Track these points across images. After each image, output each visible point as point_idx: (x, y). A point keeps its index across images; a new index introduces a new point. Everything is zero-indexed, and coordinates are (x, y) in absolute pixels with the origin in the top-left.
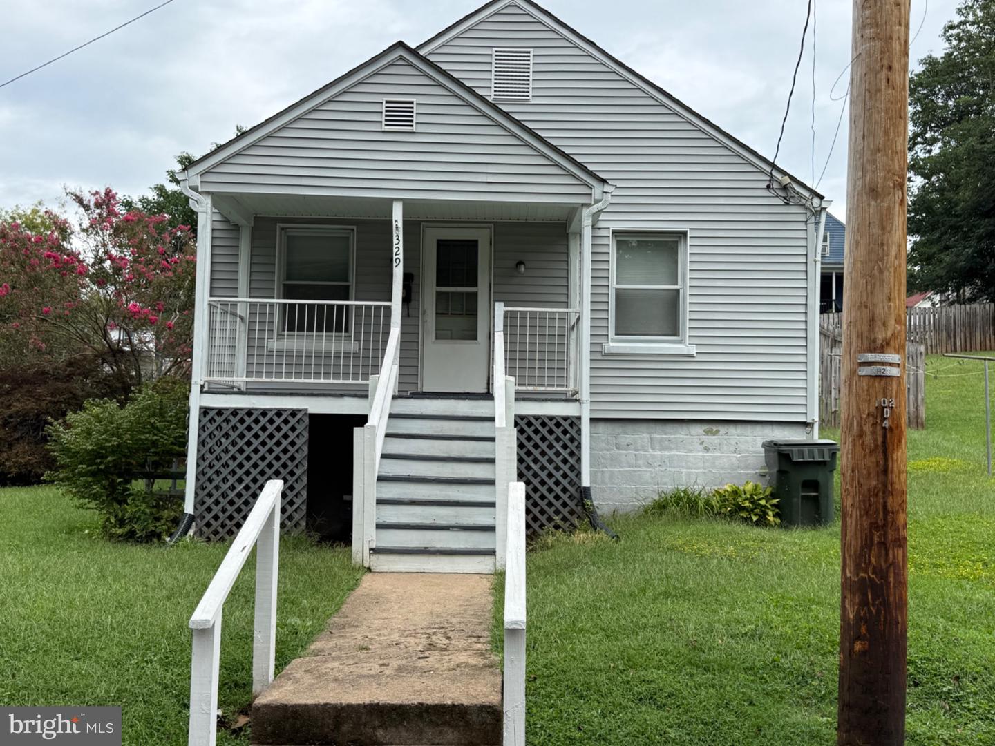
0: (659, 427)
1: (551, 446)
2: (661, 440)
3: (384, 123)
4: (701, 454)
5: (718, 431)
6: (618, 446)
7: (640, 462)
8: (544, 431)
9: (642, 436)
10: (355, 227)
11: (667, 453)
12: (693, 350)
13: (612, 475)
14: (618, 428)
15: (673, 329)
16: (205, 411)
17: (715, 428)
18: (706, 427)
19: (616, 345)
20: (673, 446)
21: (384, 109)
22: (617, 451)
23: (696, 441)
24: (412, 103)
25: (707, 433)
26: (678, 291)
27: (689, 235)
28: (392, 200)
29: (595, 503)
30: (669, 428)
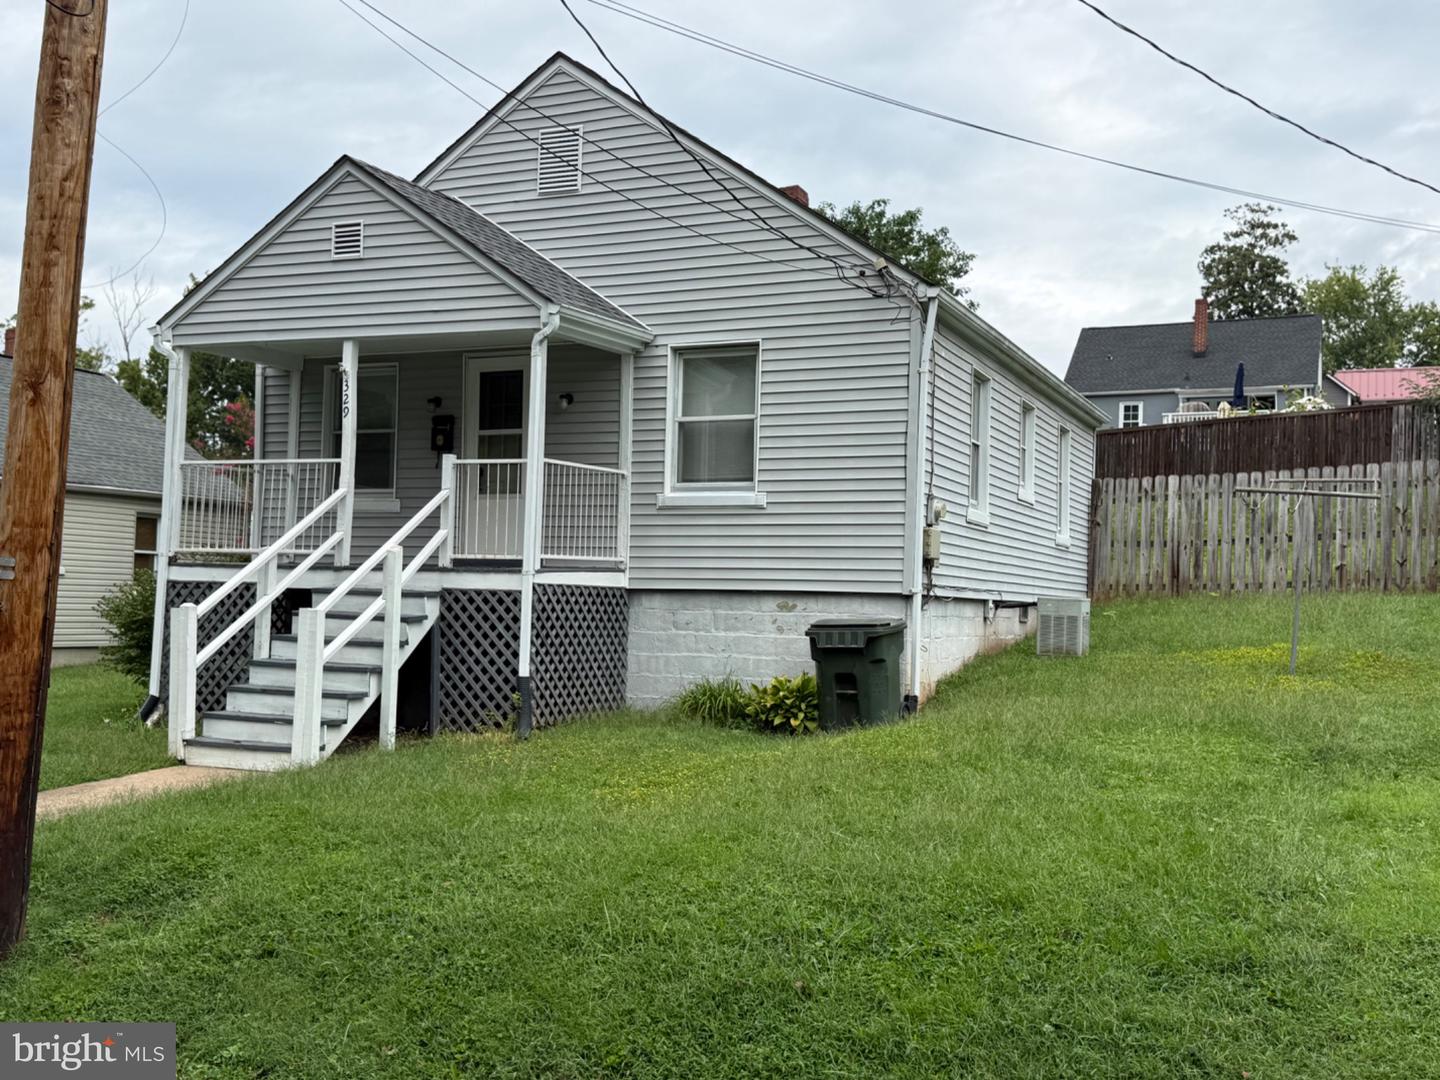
0: (724, 601)
2: (727, 618)
3: (334, 251)
4: (773, 635)
5: (794, 606)
6: (676, 625)
7: (701, 646)
9: (703, 612)
10: (397, 364)
11: (732, 634)
12: (763, 500)
13: (667, 660)
14: (675, 602)
15: (745, 474)
16: (172, 584)
17: (790, 602)
18: (780, 600)
19: (671, 492)
20: (739, 625)
21: (334, 235)
22: (674, 631)
23: (768, 618)
24: (359, 225)
25: (781, 608)
26: (752, 420)
27: (761, 348)
30: (736, 601)
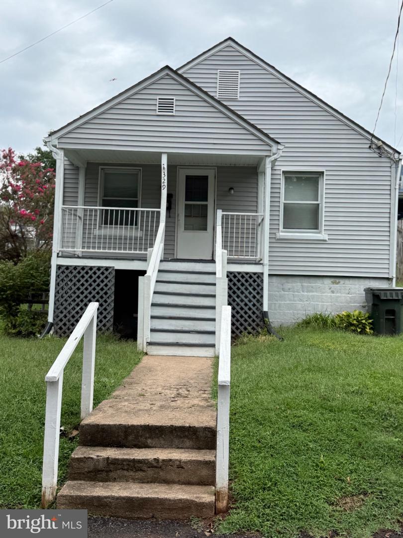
0: (306, 280)
1: (246, 289)
2: (308, 287)
3: (157, 110)
4: (329, 294)
5: (339, 282)
6: (283, 289)
7: (296, 299)
8: (243, 280)
9: (297, 284)
10: (141, 169)
11: (311, 294)
12: (326, 237)
13: (280, 306)
14: (283, 280)
15: (315, 225)
16: (59, 267)
17: (337, 280)
18: (333, 280)
19: (283, 234)
20: (314, 290)
21: (158, 103)
22: (283, 292)
23: (327, 287)
24: (173, 99)
25: (333, 283)
26: (318, 204)
27: (325, 174)
28: (161, 153)
29: (270, 320)
30: (312, 280)
